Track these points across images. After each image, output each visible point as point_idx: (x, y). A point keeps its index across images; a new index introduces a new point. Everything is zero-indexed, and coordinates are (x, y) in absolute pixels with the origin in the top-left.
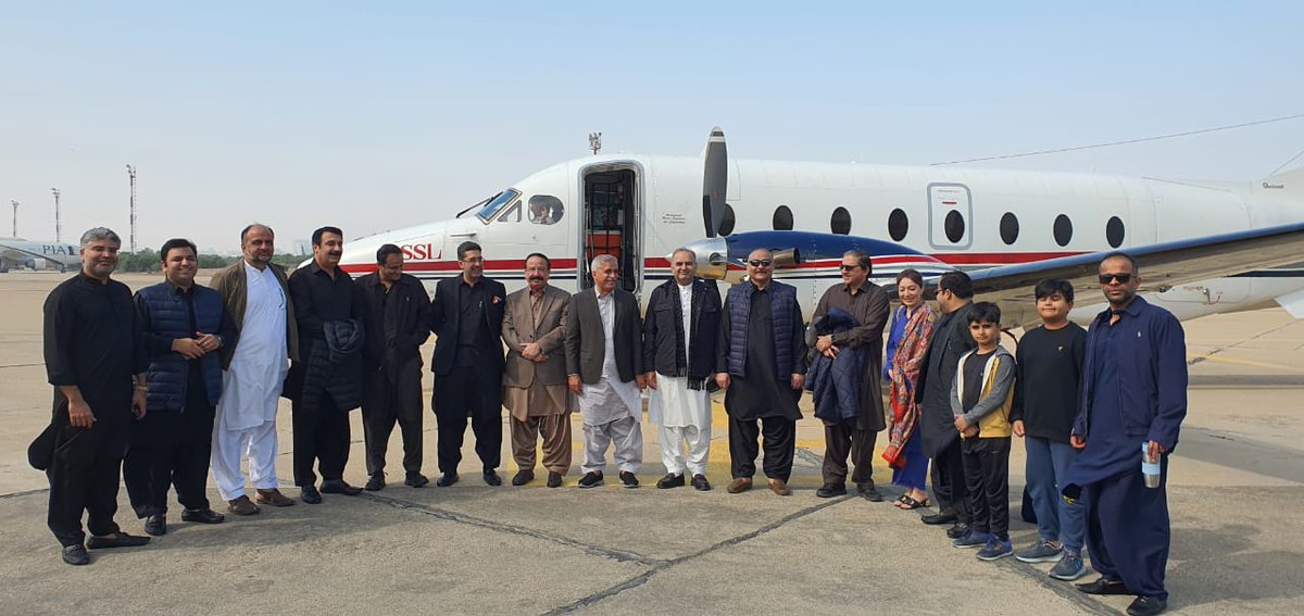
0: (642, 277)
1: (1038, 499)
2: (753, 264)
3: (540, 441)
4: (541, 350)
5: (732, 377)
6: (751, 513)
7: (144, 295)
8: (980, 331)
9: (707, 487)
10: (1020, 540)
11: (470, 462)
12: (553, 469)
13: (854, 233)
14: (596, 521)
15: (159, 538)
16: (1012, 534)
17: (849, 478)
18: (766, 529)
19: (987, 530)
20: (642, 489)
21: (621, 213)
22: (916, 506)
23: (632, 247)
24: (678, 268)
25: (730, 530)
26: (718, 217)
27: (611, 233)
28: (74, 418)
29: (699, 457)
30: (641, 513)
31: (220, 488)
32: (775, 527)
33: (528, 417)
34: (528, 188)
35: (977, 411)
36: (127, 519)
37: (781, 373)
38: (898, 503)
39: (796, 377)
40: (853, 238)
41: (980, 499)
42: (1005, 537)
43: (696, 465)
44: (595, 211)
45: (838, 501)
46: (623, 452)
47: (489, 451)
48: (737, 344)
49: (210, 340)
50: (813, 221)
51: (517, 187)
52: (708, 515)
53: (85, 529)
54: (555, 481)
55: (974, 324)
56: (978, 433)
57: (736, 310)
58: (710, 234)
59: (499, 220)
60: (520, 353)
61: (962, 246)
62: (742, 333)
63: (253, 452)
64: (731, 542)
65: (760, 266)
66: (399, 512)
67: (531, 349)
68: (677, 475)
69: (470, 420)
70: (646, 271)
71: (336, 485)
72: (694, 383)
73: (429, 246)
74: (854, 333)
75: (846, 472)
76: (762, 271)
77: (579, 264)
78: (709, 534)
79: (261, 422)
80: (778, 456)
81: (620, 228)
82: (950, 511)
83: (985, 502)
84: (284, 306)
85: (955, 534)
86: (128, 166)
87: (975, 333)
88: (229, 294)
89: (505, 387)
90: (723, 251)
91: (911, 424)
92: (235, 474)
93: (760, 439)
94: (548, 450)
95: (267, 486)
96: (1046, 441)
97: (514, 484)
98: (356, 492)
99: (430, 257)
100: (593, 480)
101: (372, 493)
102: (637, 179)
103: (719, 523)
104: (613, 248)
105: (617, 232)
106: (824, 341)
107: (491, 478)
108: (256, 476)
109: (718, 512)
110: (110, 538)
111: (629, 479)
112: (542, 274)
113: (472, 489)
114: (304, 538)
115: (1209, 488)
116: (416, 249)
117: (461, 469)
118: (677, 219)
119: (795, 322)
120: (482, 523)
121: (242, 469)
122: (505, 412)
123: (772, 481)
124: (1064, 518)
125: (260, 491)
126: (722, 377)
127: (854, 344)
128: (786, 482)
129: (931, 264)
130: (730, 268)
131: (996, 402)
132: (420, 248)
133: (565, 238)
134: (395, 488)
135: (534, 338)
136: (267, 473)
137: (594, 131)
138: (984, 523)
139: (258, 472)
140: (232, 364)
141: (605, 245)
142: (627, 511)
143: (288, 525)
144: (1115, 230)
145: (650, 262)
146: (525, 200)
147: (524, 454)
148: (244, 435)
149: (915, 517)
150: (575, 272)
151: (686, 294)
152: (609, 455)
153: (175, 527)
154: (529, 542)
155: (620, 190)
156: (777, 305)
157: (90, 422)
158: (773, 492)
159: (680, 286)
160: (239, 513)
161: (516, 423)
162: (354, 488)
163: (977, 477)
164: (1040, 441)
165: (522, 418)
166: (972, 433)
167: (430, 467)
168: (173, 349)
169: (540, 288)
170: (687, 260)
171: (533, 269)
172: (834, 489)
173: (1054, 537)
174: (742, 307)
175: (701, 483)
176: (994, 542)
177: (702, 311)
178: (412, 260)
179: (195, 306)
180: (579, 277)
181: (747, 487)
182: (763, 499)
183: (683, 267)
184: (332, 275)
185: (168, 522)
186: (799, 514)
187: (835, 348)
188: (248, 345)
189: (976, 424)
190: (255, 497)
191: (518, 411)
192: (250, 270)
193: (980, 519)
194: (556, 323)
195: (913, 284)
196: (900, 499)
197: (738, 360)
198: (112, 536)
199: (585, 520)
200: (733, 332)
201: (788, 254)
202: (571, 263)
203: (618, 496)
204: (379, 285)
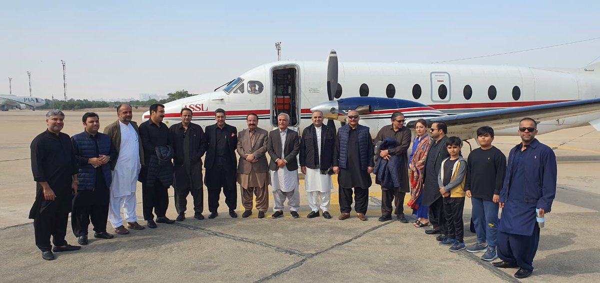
0: (300, 118)
1: (477, 225)
2: (350, 117)
3: (255, 197)
4: (255, 158)
5: (340, 168)
6: (349, 230)
7: (75, 138)
8: (452, 149)
9: (330, 217)
10: (468, 242)
11: (223, 207)
12: (260, 210)
13: (396, 97)
14: (279, 235)
15: (85, 246)
16: (465, 239)
17: (393, 212)
18: (356, 238)
19: (454, 238)
20: (301, 218)
21: (290, 88)
22: (422, 226)
23: (295, 103)
24: (315, 119)
25: (340, 238)
26: (334, 90)
27: (285, 97)
28: (46, 196)
29: (326, 204)
30: (300, 230)
31: (112, 223)
32: (360, 236)
33: (248, 188)
34: (247, 77)
35: (449, 186)
36: (71, 238)
37: (362, 166)
38: (415, 224)
39: (370, 168)
40: (398, 100)
41: (451, 224)
42: (462, 241)
43: (325, 208)
44: (278, 87)
45: (388, 223)
46: (291, 203)
47: (232, 203)
48: (343, 154)
49: (105, 158)
50: (378, 92)
51: (242, 77)
52: (330, 231)
53: (52, 244)
54: (262, 215)
55: (449, 146)
56: (450, 195)
57: (342, 138)
58: (331, 99)
59: (234, 92)
60: (245, 159)
61: (447, 101)
62: (345, 149)
63: (126, 206)
64: (340, 244)
65: (353, 119)
66: (192, 231)
67: (250, 157)
68: (316, 212)
69: (222, 188)
70: (302, 115)
71: (163, 220)
72: (323, 172)
73: (202, 104)
74: (398, 149)
75: (392, 210)
76: (354, 121)
77: (271, 112)
78: (330, 241)
79: (130, 194)
80: (361, 203)
81: (290, 95)
82: (438, 228)
83: (454, 226)
84: (137, 141)
85: (440, 239)
86: (62, 61)
87: (449, 150)
88: (113, 136)
89: (238, 174)
90: (337, 107)
91: (419, 190)
92: (118, 216)
93: (353, 195)
94: (258, 201)
95: (132, 221)
96: (481, 200)
97: (243, 217)
98: (172, 222)
99: (203, 110)
100: (278, 215)
101: (179, 222)
102: (297, 73)
103: (335, 235)
104: (286, 110)
105: (288, 97)
106: (384, 153)
107: (233, 214)
108: (127, 216)
109: (335, 230)
110: (63, 247)
111: (295, 214)
112: (254, 122)
113: (225, 219)
114: (149, 245)
115: (555, 214)
116: (196, 106)
117: (219, 210)
118: (315, 91)
119: (369, 143)
120: (228, 236)
121: (121, 211)
123: (358, 214)
124: (488, 234)
125: (129, 223)
126: (335, 168)
127: (398, 153)
128: (365, 214)
129: (431, 111)
130: (339, 115)
131: (458, 182)
132: (198, 106)
133: (264, 100)
134: (190, 220)
135: (252, 151)
136: (132, 215)
137: (278, 41)
138: (452, 234)
139: (128, 214)
140: (116, 168)
141: (282, 103)
142: (294, 230)
143: (142, 239)
144: (516, 92)
145: (303, 111)
146: (245, 83)
147: (247, 203)
148: (121, 199)
149: (422, 231)
150: (269, 116)
151: (319, 131)
152: (286, 203)
153: (92, 241)
154: (250, 246)
155: (289, 77)
156: (360, 136)
157: (54, 198)
158: (359, 219)
159: (316, 128)
160: (119, 233)
161: (244, 190)
162: (171, 221)
163: (450, 214)
164: (478, 200)
165: (246, 188)
166: (447, 195)
167: (206, 211)
168: (89, 163)
169: (254, 129)
170: (319, 116)
171: (250, 121)
172: (387, 217)
173: (484, 241)
174: (344, 136)
175: (327, 215)
176: (457, 244)
177: (326, 139)
178: (194, 111)
179: (98, 142)
180: (271, 118)
181: (348, 217)
182: (355, 223)
183: (317, 119)
184: (158, 125)
185: (88, 238)
186: (370, 230)
187: (389, 156)
188: (122, 159)
189: (449, 191)
190: (127, 226)
191: (244, 185)
192: (122, 125)
193: (451, 233)
194: (261, 145)
195: (422, 125)
196: (416, 222)
197: (343, 161)
198: (64, 247)
199: (274, 234)
200: (341, 148)
201: (366, 108)
202: (267, 112)
203: (290, 223)
204: (182, 129)
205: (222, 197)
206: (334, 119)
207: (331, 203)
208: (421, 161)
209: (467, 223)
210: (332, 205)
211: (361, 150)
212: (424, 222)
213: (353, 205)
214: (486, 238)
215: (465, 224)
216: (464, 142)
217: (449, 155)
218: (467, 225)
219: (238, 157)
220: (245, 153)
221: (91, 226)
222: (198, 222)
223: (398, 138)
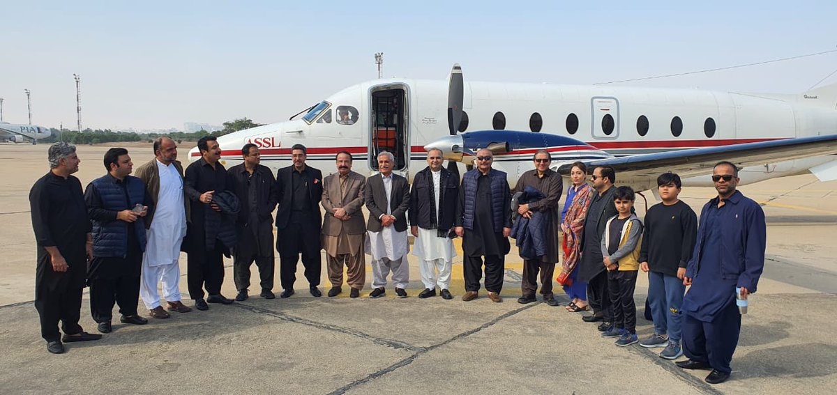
0: (409, 158)
1: (655, 309)
2: (479, 159)
3: (345, 268)
4: (346, 214)
5: (465, 230)
6: (477, 315)
8: (621, 205)
9: (450, 297)
10: (641, 333)
11: (301, 283)
12: (354, 286)
13: (543, 131)
14: (381, 321)
15: (107, 334)
16: (637, 329)
17: (538, 291)
18: (486, 326)
19: (622, 326)
20: (409, 299)
21: (396, 116)
22: (579, 310)
23: (402, 138)
24: (431, 161)
25: (464, 327)
26: (457, 120)
27: (389, 129)
28: (56, 266)
29: (445, 278)
30: (408, 315)
31: (146, 303)
32: (491, 324)
33: (337, 255)
34: (336, 101)
35: (617, 254)
36: (88, 323)
37: (496, 228)
38: (568, 307)
39: (506, 230)
40: (545, 135)
41: (618, 308)
42: (633, 332)
43: (443, 284)
44: (379, 115)
45: (531, 306)
46: (397, 277)
47: (313, 276)
48: (469, 209)
50: (518, 123)
51: (329, 100)
52: (451, 316)
53: (61, 331)
54: (355, 293)
55: (617, 200)
56: (618, 268)
57: (468, 188)
58: (452, 132)
59: (318, 122)
60: (333, 215)
61: (613, 137)
62: (472, 202)
63: (165, 279)
64: (464, 335)
65: (484, 160)
66: (257, 315)
67: (339, 212)
68: (431, 290)
69: (300, 255)
70: (412, 155)
71: (217, 298)
72: (442, 233)
73: (273, 138)
74: (542, 202)
75: (536, 288)
76: (484, 164)
77: (369, 150)
78: (451, 330)
79: (171, 262)
80: (494, 278)
81: (395, 126)
82: (600, 314)
83: (622, 310)
84: (182, 188)
85: (602, 329)
86: (74, 75)
87: (618, 206)
88: (148, 181)
89: (323, 235)
90: (461, 144)
91: (575, 260)
92: (154, 292)
93: (483, 267)
94: (351, 274)
95: (174, 300)
96: (662, 275)
97: (329, 296)
98: (230, 302)
99: (273, 146)
100: (379, 293)
101: (240, 302)
102: (406, 95)
103: (457, 322)
104: (391, 147)
105: (393, 129)
106: (523, 208)
107: (315, 292)
108: (167, 294)
109: (458, 315)
110: (77, 336)
111: (402, 293)
112: (347, 164)
113: (304, 299)
114: (198, 334)
115: (761, 295)
116: (264, 141)
117: (296, 286)
118: (431, 121)
119: (505, 195)
120: (309, 323)
121: (158, 286)
122: (323, 253)
123: (490, 293)
124: (670, 323)
125: (169, 303)
126: (459, 229)
127: (543, 209)
128: (499, 294)
129: (593, 151)
130: (464, 154)
131: (630, 249)
132: (267, 140)
133: (360, 134)
134: (254, 299)
135: (343, 204)
136: (174, 292)
137: (378, 52)
138: (620, 322)
139: (168, 291)
140: (152, 226)
141: (385, 137)
142: (400, 314)
143: (188, 326)
144: (710, 126)
145: (414, 149)
146: (334, 108)
147: (336, 277)
148: (159, 269)
149: (578, 317)
150: (366, 155)
151: (436, 177)
152: (389, 278)
153: (117, 327)
154: (339, 336)
155: (395, 101)
156: (494, 185)
157: (66, 269)
158: (491, 300)
159: (433, 173)
160: (157, 317)
161: (331, 259)
162: (229, 300)
163: (617, 294)
164: (660, 273)
165: (334, 255)
166: (614, 267)
167: (278, 288)
168: (118, 218)
169: (346, 173)
170: (437, 156)
171: (341, 161)
172: (529, 298)
173: (663, 332)
174: (472, 185)
175: (446, 295)
176: (626, 335)
177: (446, 189)
178: (262, 148)
179: (128, 190)
180: (369, 159)
181: (475, 297)
182: (485, 305)
183: (435, 160)
185: (112, 324)
186: (506, 316)
187: (531, 212)
189: (616, 262)
190: (166, 307)
191: (331, 251)
192: (161, 166)
193: (618, 320)
194: (356, 196)
195: (580, 170)
196: (570, 305)
197: (469, 220)
198: (79, 335)
199: (374, 320)
200: (466, 201)
201: (502, 145)
202: (364, 150)
203: (394, 304)
204: (246, 173)
205: (301, 267)
206: (457, 160)
207: (452, 278)
208: (577, 221)
209: (640, 308)
210: (454, 281)
211: (494, 205)
212: (580, 304)
213: (482, 281)
214: (666, 328)
215: (637, 308)
216: (636, 194)
217: (617, 213)
218: (641, 310)
219: (323, 212)
220: (333, 207)
221: (116, 308)
222: (266, 302)
223: (544, 188)
